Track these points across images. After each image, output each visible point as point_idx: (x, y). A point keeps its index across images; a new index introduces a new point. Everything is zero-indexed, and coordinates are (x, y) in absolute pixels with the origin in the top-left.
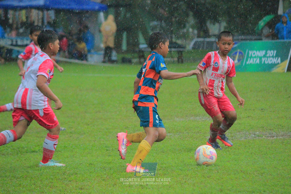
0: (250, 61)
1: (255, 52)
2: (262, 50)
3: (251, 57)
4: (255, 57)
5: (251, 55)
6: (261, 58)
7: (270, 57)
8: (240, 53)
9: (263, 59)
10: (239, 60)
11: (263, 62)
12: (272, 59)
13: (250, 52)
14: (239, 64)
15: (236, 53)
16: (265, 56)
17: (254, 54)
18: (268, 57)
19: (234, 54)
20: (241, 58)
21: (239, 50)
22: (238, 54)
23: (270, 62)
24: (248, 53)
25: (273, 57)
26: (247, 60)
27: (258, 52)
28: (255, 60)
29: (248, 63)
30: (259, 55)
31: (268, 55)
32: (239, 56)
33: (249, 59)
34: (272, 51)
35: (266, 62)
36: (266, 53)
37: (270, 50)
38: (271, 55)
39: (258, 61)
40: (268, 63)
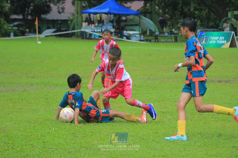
0: (211, 42)
1: (214, 37)
2: (217, 36)
3: (212, 40)
4: (213, 40)
5: (212, 39)
6: (216, 41)
7: (221, 40)
8: (206, 38)
9: (217, 41)
10: (205, 41)
11: (217, 43)
12: (222, 41)
13: (211, 38)
14: (205, 43)
15: (204, 38)
16: (218, 39)
17: (213, 38)
18: (220, 40)
19: (203, 38)
20: (206, 40)
21: (205, 36)
22: (205, 38)
23: (221, 43)
24: (210, 38)
25: (222, 40)
26: (209, 41)
27: (215, 37)
28: (213, 41)
29: (210, 43)
30: (215, 39)
31: (220, 39)
32: (205, 40)
33: (210, 41)
34: (222, 37)
35: (219, 43)
36: (219, 38)
37: (221, 37)
38: (222, 39)
39: (215, 42)
40: (220, 43)
